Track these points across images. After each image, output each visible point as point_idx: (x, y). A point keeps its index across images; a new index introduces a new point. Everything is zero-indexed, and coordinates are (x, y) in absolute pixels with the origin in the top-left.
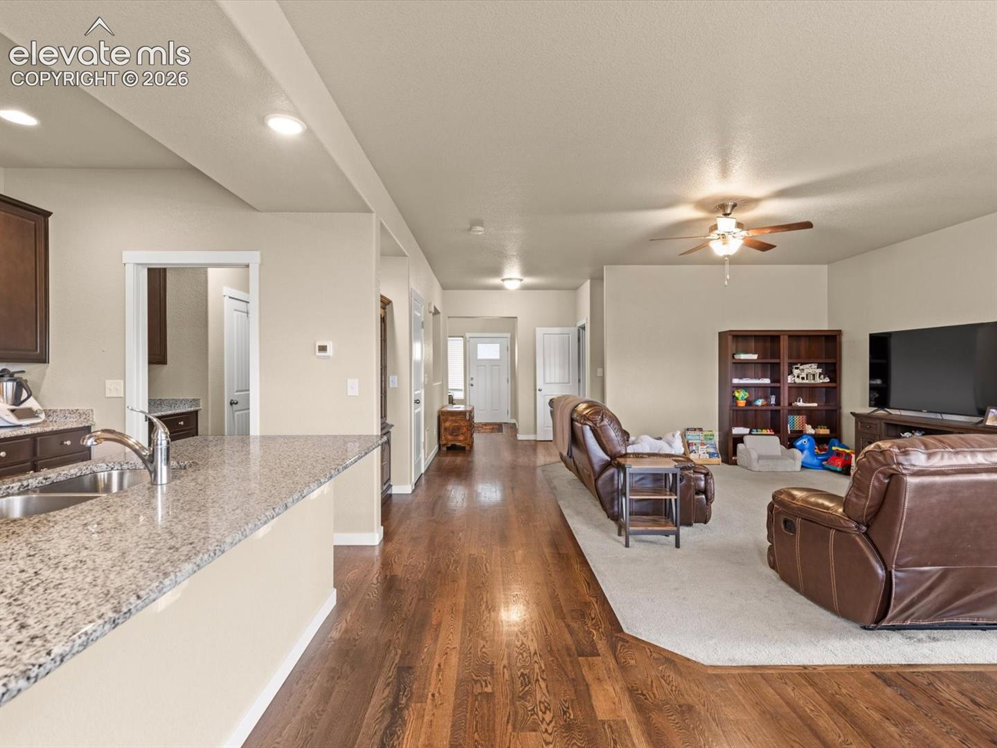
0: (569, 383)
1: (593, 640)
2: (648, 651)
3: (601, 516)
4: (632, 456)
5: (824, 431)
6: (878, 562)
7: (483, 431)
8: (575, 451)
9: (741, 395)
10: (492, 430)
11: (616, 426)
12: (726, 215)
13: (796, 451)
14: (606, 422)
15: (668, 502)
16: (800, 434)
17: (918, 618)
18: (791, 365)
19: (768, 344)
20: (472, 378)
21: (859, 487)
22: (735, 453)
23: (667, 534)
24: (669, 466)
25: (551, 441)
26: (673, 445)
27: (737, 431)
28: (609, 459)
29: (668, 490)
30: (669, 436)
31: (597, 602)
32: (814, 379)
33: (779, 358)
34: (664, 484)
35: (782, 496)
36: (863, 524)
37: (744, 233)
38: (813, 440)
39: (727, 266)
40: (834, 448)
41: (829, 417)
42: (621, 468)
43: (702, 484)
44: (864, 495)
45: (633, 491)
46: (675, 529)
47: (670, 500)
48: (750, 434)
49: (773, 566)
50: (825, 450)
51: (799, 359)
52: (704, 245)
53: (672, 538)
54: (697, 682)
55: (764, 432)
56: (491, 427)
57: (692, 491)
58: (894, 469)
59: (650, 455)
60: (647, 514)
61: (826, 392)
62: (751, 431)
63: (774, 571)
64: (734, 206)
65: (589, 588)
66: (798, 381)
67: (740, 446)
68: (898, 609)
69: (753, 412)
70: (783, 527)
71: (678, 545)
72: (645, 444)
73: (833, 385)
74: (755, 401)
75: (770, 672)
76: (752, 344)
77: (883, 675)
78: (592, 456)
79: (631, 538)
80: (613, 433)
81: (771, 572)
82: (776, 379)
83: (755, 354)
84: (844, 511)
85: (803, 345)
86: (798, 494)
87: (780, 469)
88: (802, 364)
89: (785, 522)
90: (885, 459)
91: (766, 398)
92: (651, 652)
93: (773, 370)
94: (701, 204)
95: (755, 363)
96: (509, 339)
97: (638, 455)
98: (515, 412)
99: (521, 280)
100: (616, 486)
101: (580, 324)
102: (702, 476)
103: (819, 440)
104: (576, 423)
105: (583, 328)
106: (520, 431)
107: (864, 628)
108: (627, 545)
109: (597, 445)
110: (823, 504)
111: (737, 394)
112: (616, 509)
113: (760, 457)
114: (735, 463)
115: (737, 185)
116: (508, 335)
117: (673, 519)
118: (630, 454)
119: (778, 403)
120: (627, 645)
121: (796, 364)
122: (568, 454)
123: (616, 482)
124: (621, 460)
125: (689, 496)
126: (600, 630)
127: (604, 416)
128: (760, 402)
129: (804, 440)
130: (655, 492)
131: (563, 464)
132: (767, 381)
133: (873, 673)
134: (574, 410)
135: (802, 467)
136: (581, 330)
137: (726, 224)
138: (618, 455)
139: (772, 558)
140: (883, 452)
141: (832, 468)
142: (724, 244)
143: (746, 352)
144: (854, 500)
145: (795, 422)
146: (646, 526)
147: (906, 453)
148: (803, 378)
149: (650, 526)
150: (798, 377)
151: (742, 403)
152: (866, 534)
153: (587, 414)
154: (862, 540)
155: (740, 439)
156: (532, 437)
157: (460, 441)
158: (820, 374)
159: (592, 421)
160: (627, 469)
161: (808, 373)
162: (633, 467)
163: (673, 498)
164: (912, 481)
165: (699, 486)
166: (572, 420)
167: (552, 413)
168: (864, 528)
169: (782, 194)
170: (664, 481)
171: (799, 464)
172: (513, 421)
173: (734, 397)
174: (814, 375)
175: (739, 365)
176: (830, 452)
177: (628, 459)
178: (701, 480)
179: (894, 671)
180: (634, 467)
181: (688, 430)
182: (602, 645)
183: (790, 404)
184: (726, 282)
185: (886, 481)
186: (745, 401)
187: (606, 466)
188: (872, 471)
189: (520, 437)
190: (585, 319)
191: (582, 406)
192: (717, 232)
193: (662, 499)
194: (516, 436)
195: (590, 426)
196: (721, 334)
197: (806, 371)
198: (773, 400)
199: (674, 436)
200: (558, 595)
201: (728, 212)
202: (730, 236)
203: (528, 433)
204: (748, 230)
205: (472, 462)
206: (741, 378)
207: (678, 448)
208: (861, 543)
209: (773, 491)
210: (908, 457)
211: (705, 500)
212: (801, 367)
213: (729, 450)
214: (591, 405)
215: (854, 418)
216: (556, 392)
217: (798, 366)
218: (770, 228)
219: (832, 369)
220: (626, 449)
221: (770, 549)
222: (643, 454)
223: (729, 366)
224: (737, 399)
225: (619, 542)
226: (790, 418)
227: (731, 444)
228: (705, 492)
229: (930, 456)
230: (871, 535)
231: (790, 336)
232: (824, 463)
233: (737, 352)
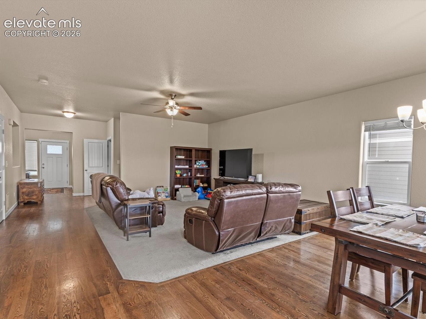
0: (103, 167)
1: (107, 287)
2: (133, 284)
3: (116, 228)
4: (131, 200)
5: (206, 185)
6: (216, 230)
7: (51, 192)
8: (103, 200)
9: (178, 172)
10: (57, 192)
11: (123, 187)
12: (172, 99)
13: (197, 193)
14: (118, 185)
15: (147, 218)
16: (198, 186)
17: (227, 247)
18: (196, 161)
19: (188, 153)
20: (43, 164)
21: (212, 204)
22: (175, 196)
23: (146, 232)
24: (147, 203)
25: (91, 196)
26: (149, 194)
27: (177, 186)
28: (120, 202)
29: (147, 213)
30: (148, 190)
31: (111, 269)
32: (203, 166)
33: (192, 158)
34: (145, 211)
35: (189, 211)
36: (213, 217)
37: (179, 107)
38: (202, 188)
39: (172, 120)
40: (209, 191)
41: (207, 180)
42: (126, 206)
43: (161, 209)
44: (213, 207)
45: (131, 215)
46: (149, 229)
48: (181, 187)
49: (185, 238)
50: (206, 192)
51: (198, 159)
52: (164, 110)
53: (148, 233)
54: (153, 291)
55: (186, 186)
56: (56, 190)
57: (157, 212)
58: (221, 197)
59: (139, 199)
60: (137, 225)
61: (207, 171)
62: (181, 186)
63: (185, 239)
64: (175, 96)
65: (107, 263)
66: (198, 167)
67: (178, 192)
68: (222, 245)
69: (182, 179)
70: (189, 222)
71: (150, 236)
72: (137, 194)
73: (209, 168)
74: (183, 174)
75: (181, 278)
76: (183, 152)
77: (217, 268)
78: (111, 201)
79: (129, 236)
80: (121, 190)
81: (185, 240)
82: (191, 166)
83: (184, 156)
84: (207, 213)
85: (200, 153)
86: (194, 209)
87: (191, 200)
88: (199, 160)
89: (190, 220)
90: (219, 194)
91: (187, 173)
92: (135, 284)
93: (189, 162)
94: (162, 92)
95: (183, 160)
96: (68, 144)
97: (133, 199)
98: (71, 183)
99: (75, 113)
100: (123, 214)
101: (109, 139)
102: (161, 206)
103: (204, 188)
104: (103, 186)
105: (110, 141)
106: (74, 191)
107: (213, 254)
108: (128, 240)
109: (114, 196)
110: (201, 212)
111: (177, 172)
112: (123, 224)
113: (185, 196)
114: (175, 199)
115: (176, 88)
116: (68, 142)
117: (148, 225)
118: (130, 199)
119: (191, 175)
120: (124, 284)
121: (197, 160)
122: (99, 201)
123: (123, 212)
124: (126, 202)
125: (155, 215)
126: (111, 281)
127: (117, 182)
128: (185, 175)
129: (200, 189)
130: (141, 214)
131: (98, 206)
132: (187, 167)
133: (214, 269)
134: (102, 180)
135: (199, 199)
136: (109, 142)
137: (172, 103)
138: (125, 200)
139: (185, 235)
140: (219, 192)
141: (208, 198)
142: (171, 111)
143: (180, 155)
144: (210, 209)
145: (197, 182)
146: (136, 230)
147: (225, 192)
148: (200, 166)
149: (138, 230)
150: (198, 165)
151: (178, 175)
152: (213, 221)
153: (109, 181)
154: (212, 223)
155: (177, 190)
156: (81, 194)
157: (34, 199)
158: (205, 164)
159: (111, 185)
160: (128, 206)
161: (201, 164)
163: (149, 216)
164: (226, 201)
165: (160, 210)
166: (101, 185)
167: (92, 182)
168: (213, 219)
169: (192, 95)
170: (145, 209)
171: (197, 198)
172: (71, 186)
173: (176, 173)
174: (203, 165)
175: (178, 160)
176: (207, 193)
177: (129, 201)
178: (161, 207)
179: (220, 266)
180: (131, 204)
181: (158, 187)
182: (111, 288)
183: (195, 176)
184: (172, 126)
185: (219, 202)
186: (180, 175)
187: (118, 205)
188: (215, 199)
189: (74, 194)
190: (111, 137)
191: (108, 178)
192: (168, 105)
193: (144, 217)
194: (72, 194)
195: (110, 188)
196: (171, 147)
197: (200, 163)
198: (189, 174)
199: (150, 190)
200: (90, 270)
201: (173, 98)
202: (174, 108)
203: (79, 192)
204: (180, 106)
205: (42, 210)
206: (178, 166)
207: (152, 195)
208: (212, 224)
209: (186, 209)
210: (225, 193)
211: (162, 216)
212: (199, 162)
213: (173, 194)
214: (112, 177)
215: (214, 180)
216: (94, 171)
217: (198, 161)
218: (188, 107)
219: (209, 163)
220: (128, 197)
221: (185, 231)
222: (136, 198)
223: (174, 161)
224: (177, 174)
225: (124, 239)
226: (195, 180)
227: (174, 192)
228: (162, 212)
229: (231, 192)
230: (215, 221)
231: (196, 150)
232: (205, 197)
233: (177, 155)
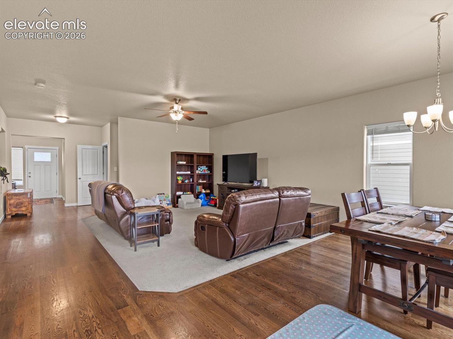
0: (97, 175)
1: (124, 299)
2: (151, 295)
4: (137, 208)
5: (208, 191)
6: (232, 236)
7: (39, 203)
8: (106, 209)
9: (180, 178)
10: (46, 203)
11: (130, 195)
12: (176, 103)
13: (199, 200)
14: (124, 193)
15: (154, 227)
16: (200, 193)
17: (242, 253)
18: (197, 166)
19: (189, 158)
20: (30, 173)
22: (177, 203)
23: (153, 241)
24: (154, 211)
26: (155, 201)
27: (178, 193)
28: (125, 211)
29: (154, 222)
30: (154, 197)
31: (124, 281)
32: (205, 172)
33: (193, 163)
34: (152, 219)
35: (201, 217)
36: (227, 223)
37: (183, 112)
38: (205, 195)
39: (177, 125)
40: (212, 197)
41: (209, 186)
42: (133, 214)
43: (168, 217)
44: (228, 213)
45: (139, 224)
46: (158, 238)
47: (155, 226)
48: (183, 194)
49: (197, 246)
50: (208, 198)
51: (200, 164)
52: (168, 115)
53: (156, 243)
54: (174, 301)
55: (188, 193)
56: (44, 201)
57: (164, 221)
58: (237, 203)
60: (144, 234)
61: (209, 177)
62: (183, 193)
64: (180, 100)
65: (119, 275)
66: (200, 172)
67: (179, 200)
68: (237, 251)
69: (184, 185)
70: (201, 229)
71: (159, 245)
72: (142, 202)
73: (211, 174)
74: (185, 181)
75: (199, 287)
76: (184, 157)
77: (234, 275)
78: (117, 210)
79: (138, 247)
80: (127, 198)
82: (192, 172)
83: (185, 161)
84: (222, 219)
85: (201, 158)
86: (206, 216)
87: (194, 207)
88: (201, 166)
89: (202, 227)
90: (234, 199)
91: (189, 179)
92: (153, 295)
93: (192, 168)
94: (167, 97)
95: (185, 165)
96: (58, 150)
97: (140, 208)
98: (61, 191)
99: (68, 118)
100: (129, 224)
101: (104, 144)
102: (168, 214)
103: (207, 195)
104: (108, 195)
106: (66, 201)
107: (227, 260)
108: (135, 250)
109: (120, 205)
110: (214, 218)
111: (178, 178)
112: (129, 234)
113: (187, 203)
114: (177, 207)
117: (156, 235)
118: (136, 207)
119: (193, 181)
121: (199, 166)
123: (130, 222)
124: (132, 211)
125: (163, 223)
126: (127, 293)
127: (123, 190)
128: (187, 181)
129: (202, 195)
130: (148, 223)
134: (106, 188)
135: (202, 205)
136: (105, 148)
137: (176, 107)
138: (131, 208)
139: (196, 242)
140: (234, 197)
141: (211, 205)
142: (176, 115)
143: (182, 161)
144: (225, 215)
145: (199, 189)
146: (144, 240)
148: (201, 171)
149: (146, 239)
150: (200, 171)
151: (180, 182)
152: (228, 227)
153: (114, 190)
154: (227, 229)
155: (179, 197)
156: (75, 204)
157: (23, 211)
158: (207, 170)
159: (117, 193)
160: (136, 214)
161: (202, 170)
162: (138, 213)
163: (156, 225)
164: (241, 206)
165: (167, 218)
166: (105, 194)
167: (91, 190)
168: (228, 225)
169: (197, 99)
170: (152, 218)
171: (200, 205)
172: (60, 196)
173: (177, 179)
174: (205, 170)
175: (179, 166)
176: (210, 199)
177: (135, 210)
178: (168, 215)
179: (236, 272)
181: (158, 194)
182: (129, 300)
183: (197, 182)
184: (177, 132)
185: (234, 207)
186: (181, 181)
187: (124, 214)
188: (230, 204)
189: (66, 205)
190: (107, 142)
192: (173, 110)
193: (151, 226)
194: (64, 204)
195: (116, 196)
196: (172, 153)
197: (202, 169)
198: (191, 180)
199: (156, 197)
201: (177, 102)
202: (178, 113)
203: (72, 202)
204: (185, 111)
206: (180, 172)
207: (157, 203)
208: (227, 231)
210: (240, 198)
211: (169, 224)
212: (201, 167)
213: (175, 201)
214: (116, 185)
215: (218, 186)
217: (200, 167)
218: (193, 112)
219: (211, 168)
220: (134, 206)
221: (196, 239)
222: (142, 207)
223: (175, 167)
224: (178, 180)
225: (132, 250)
226: (197, 187)
227: (176, 200)
228: (169, 220)
229: (246, 197)
230: (230, 227)
231: (197, 155)
232: (208, 203)
233: (178, 161)
